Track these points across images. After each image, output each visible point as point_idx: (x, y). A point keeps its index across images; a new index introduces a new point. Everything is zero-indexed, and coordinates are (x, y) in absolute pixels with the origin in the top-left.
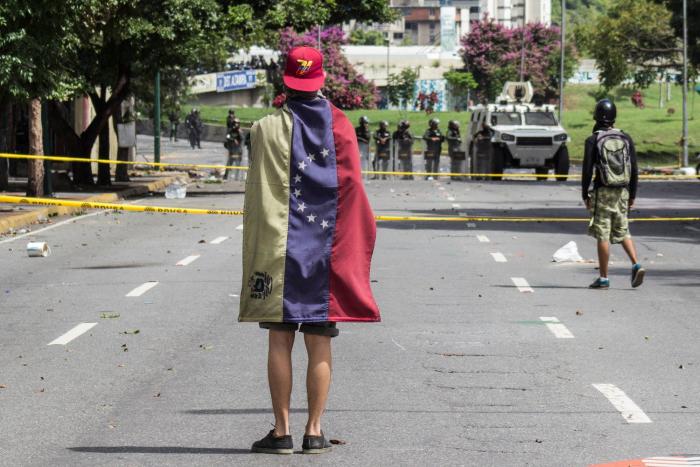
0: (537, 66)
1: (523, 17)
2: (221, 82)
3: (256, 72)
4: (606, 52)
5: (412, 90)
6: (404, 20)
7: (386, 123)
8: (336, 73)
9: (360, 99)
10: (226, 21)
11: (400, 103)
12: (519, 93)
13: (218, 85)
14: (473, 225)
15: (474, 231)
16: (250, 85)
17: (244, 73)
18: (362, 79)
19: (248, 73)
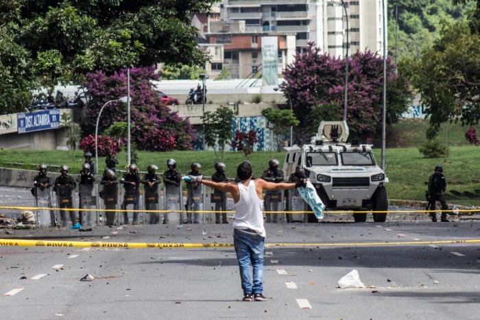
0: (367, 100)
1: (356, 43)
2: (22, 122)
3: (62, 112)
4: (432, 86)
5: (229, 129)
6: (223, 49)
7: (199, 165)
8: (147, 111)
9: (173, 139)
10: (35, 67)
11: (216, 143)
12: (335, 134)
13: (19, 125)
14: (277, 261)
15: (275, 267)
16: (54, 126)
17: (47, 113)
18: (176, 117)
19: (52, 112)
